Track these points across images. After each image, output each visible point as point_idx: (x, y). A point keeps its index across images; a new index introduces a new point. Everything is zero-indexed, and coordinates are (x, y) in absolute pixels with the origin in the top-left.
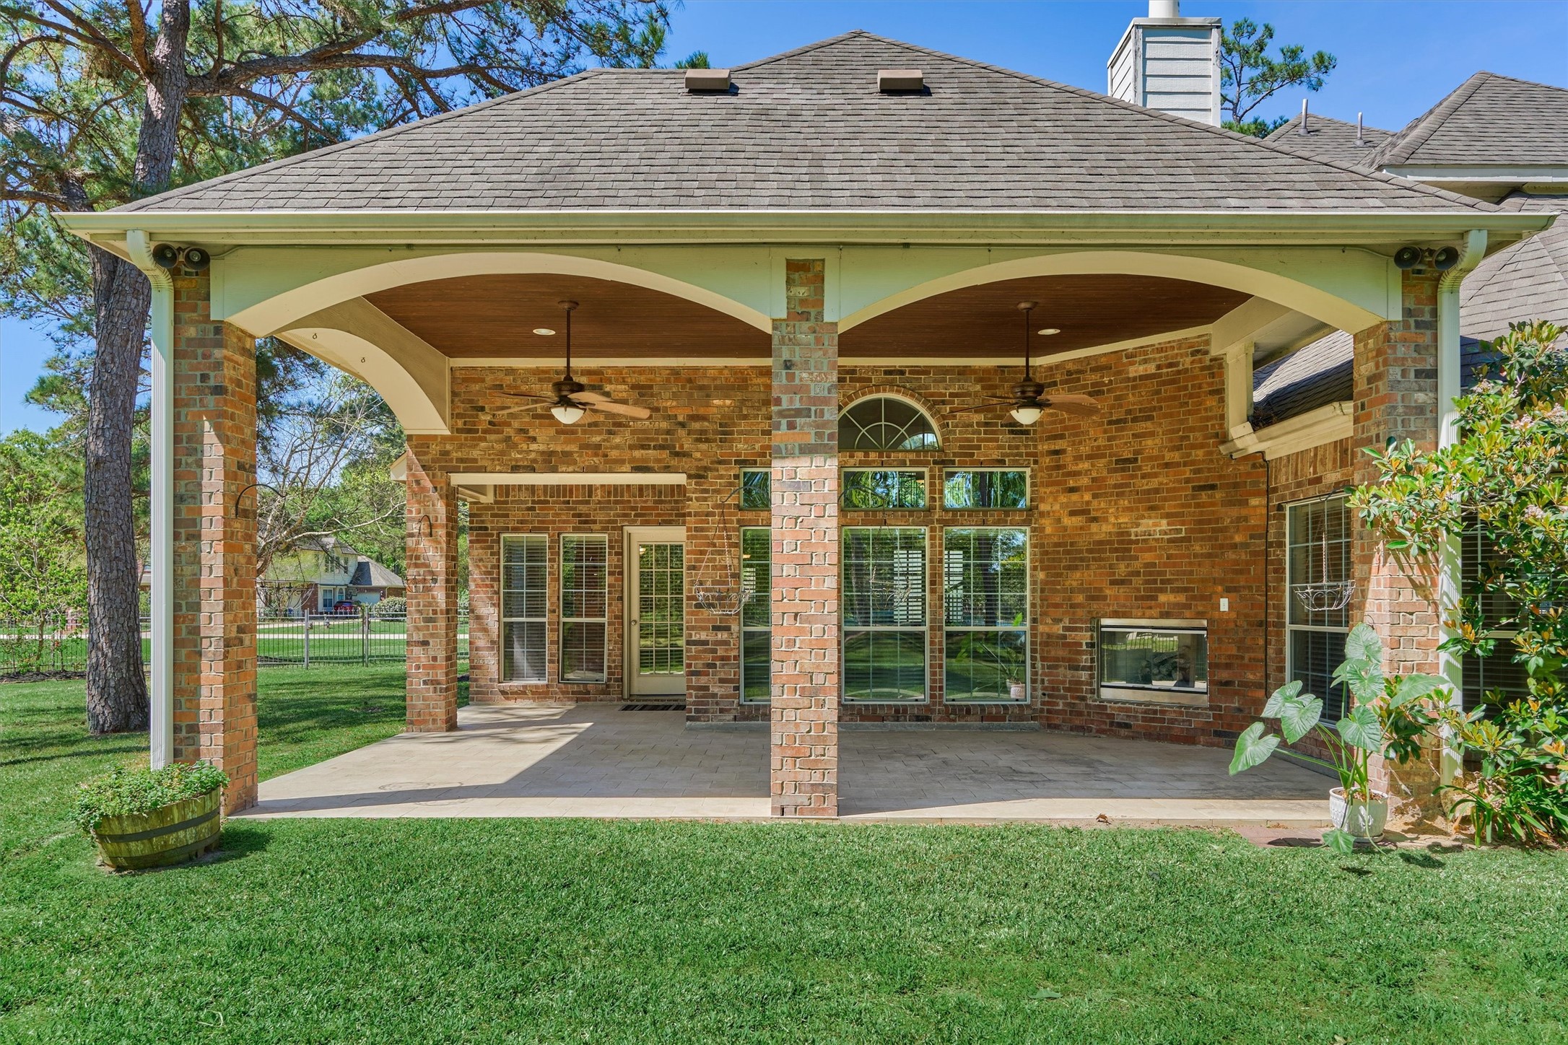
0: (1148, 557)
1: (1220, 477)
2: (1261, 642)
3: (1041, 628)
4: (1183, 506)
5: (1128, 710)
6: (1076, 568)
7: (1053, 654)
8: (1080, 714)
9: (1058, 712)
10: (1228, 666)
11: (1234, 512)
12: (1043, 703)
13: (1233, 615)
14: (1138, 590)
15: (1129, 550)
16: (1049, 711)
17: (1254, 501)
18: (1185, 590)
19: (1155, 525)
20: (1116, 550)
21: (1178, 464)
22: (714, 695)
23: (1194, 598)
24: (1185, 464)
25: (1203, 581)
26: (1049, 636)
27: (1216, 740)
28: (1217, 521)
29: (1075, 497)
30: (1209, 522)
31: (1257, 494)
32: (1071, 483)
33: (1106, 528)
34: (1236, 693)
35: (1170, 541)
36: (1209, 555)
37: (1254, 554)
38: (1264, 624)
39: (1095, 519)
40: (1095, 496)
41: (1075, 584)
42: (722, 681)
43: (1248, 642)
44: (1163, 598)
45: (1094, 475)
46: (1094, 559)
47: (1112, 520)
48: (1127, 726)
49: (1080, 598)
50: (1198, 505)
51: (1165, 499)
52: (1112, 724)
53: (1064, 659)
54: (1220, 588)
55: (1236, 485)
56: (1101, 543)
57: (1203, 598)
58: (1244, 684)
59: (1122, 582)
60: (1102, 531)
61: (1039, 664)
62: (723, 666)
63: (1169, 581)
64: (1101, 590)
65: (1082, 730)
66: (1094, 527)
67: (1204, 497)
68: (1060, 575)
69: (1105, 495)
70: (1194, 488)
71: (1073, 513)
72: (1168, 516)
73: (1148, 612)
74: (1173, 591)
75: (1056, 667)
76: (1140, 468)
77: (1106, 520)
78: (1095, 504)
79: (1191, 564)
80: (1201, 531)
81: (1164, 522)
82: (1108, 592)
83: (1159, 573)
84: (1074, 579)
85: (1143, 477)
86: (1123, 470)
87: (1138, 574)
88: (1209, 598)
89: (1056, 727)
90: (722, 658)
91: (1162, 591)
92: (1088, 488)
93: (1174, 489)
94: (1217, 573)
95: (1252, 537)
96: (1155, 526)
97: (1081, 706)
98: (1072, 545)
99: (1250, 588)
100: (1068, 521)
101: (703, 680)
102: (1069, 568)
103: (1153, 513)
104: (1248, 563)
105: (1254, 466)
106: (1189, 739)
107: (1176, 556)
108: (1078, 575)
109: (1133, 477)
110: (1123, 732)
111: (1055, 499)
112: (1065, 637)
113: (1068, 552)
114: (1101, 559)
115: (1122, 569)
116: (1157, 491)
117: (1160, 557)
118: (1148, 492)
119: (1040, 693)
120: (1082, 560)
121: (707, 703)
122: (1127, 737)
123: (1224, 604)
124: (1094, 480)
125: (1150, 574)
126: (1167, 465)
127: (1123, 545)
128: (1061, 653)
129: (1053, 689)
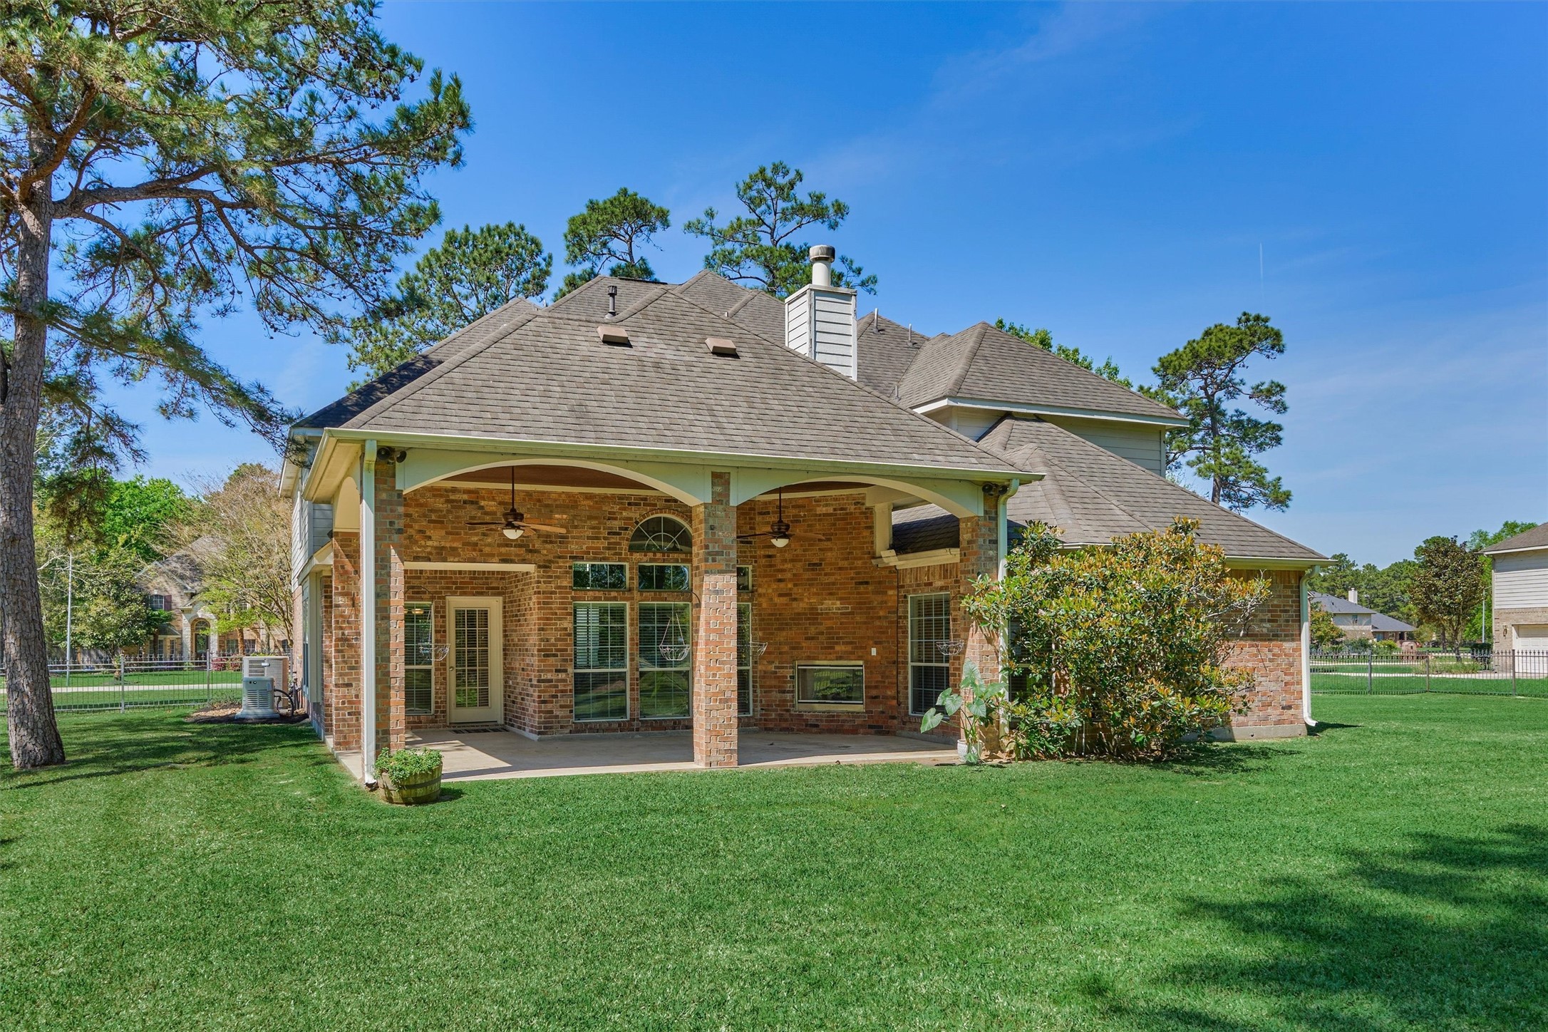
0: (829, 623)
1: (871, 577)
2: (895, 673)
3: (760, 667)
4: (850, 593)
5: (817, 716)
6: (783, 629)
7: (768, 683)
8: (786, 720)
9: (771, 720)
10: (876, 687)
11: (879, 598)
12: (761, 715)
13: (879, 658)
14: (823, 643)
15: (817, 619)
16: (765, 720)
17: (890, 592)
18: (851, 643)
19: (833, 604)
20: (809, 619)
21: (846, 569)
22: (557, 717)
23: (856, 648)
24: (851, 569)
25: (861, 638)
26: (765, 672)
27: (870, 730)
28: (869, 603)
29: (782, 585)
30: (865, 603)
31: (892, 588)
32: (780, 576)
33: (802, 605)
34: (881, 703)
35: (842, 614)
36: (865, 623)
37: (891, 622)
38: (896, 663)
39: (795, 599)
40: (795, 585)
41: (782, 639)
42: (561, 707)
43: (887, 673)
44: (838, 648)
45: (795, 572)
46: (795, 624)
47: (806, 600)
48: (817, 726)
49: (786, 648)
50: (858, 593)
51: (839, 589)
52: (807, 725)
53: (775, 687)
54: (871, 642)
55: (880, 583)
56: (799, 614)
57: (861, 648)
58: (886, 697)
59: (812, 638)
60: (800, 606)
61: (758, 691)
62: (562, 697)
63: (841, 638)
64: (799, 643)
65: (788, 730)
66: (795, 604)
67: (862, 588)
68: (772, 634)
69: (802, 584)
70: (856, 583)
71: (780, 595)
72: (840, 599)
73: (829, 657)
74: (843, 643)
75: (771, 692)
76: (823, 570)
77: (802, 600)
78: (795, 589)
79: (854, 628)
80: (860, 608)
81: (838, 602)
82: (804, 645)
83: (836, 633)
84: (782, 636)
85: (826, 575)
86: (813, 570)
87: (822, 633)
88: (865, 648)
89: (771, 729)
90: (562, 691)
91: (837, 643)
92: (791, 580)
93: (844, 583)
94: (870, 633)
95: (889, 613)
96: (833, 605)
97: (787, 715)
98: (780, 614)
99: (888, 642)
100: (777, 600)
101: (549, 706)
102: (779, 629)
103: (831, 597)
104: (887, 627)
105: (890, 572)
106: (854, 731)
107: (846, 623)
108: (784, 633)
109: (820, 574)
110: (814, 730)
111: (769, 586)
112: (776, 673)
113: (778, 619)
114: (799, 624)
115: (812, 631)
116: (834, 584)
117: (836, 623)
118: (828, 584)
119: (759, 708)
120: (787, 624)
121: (552, 722)
122: (816, 733)
123: (874, 651)
124: (794, 575)
125: (830, 633)
126: (840, 569)
127: (813, 616)
128: (774, 682)
129: (768, 705)
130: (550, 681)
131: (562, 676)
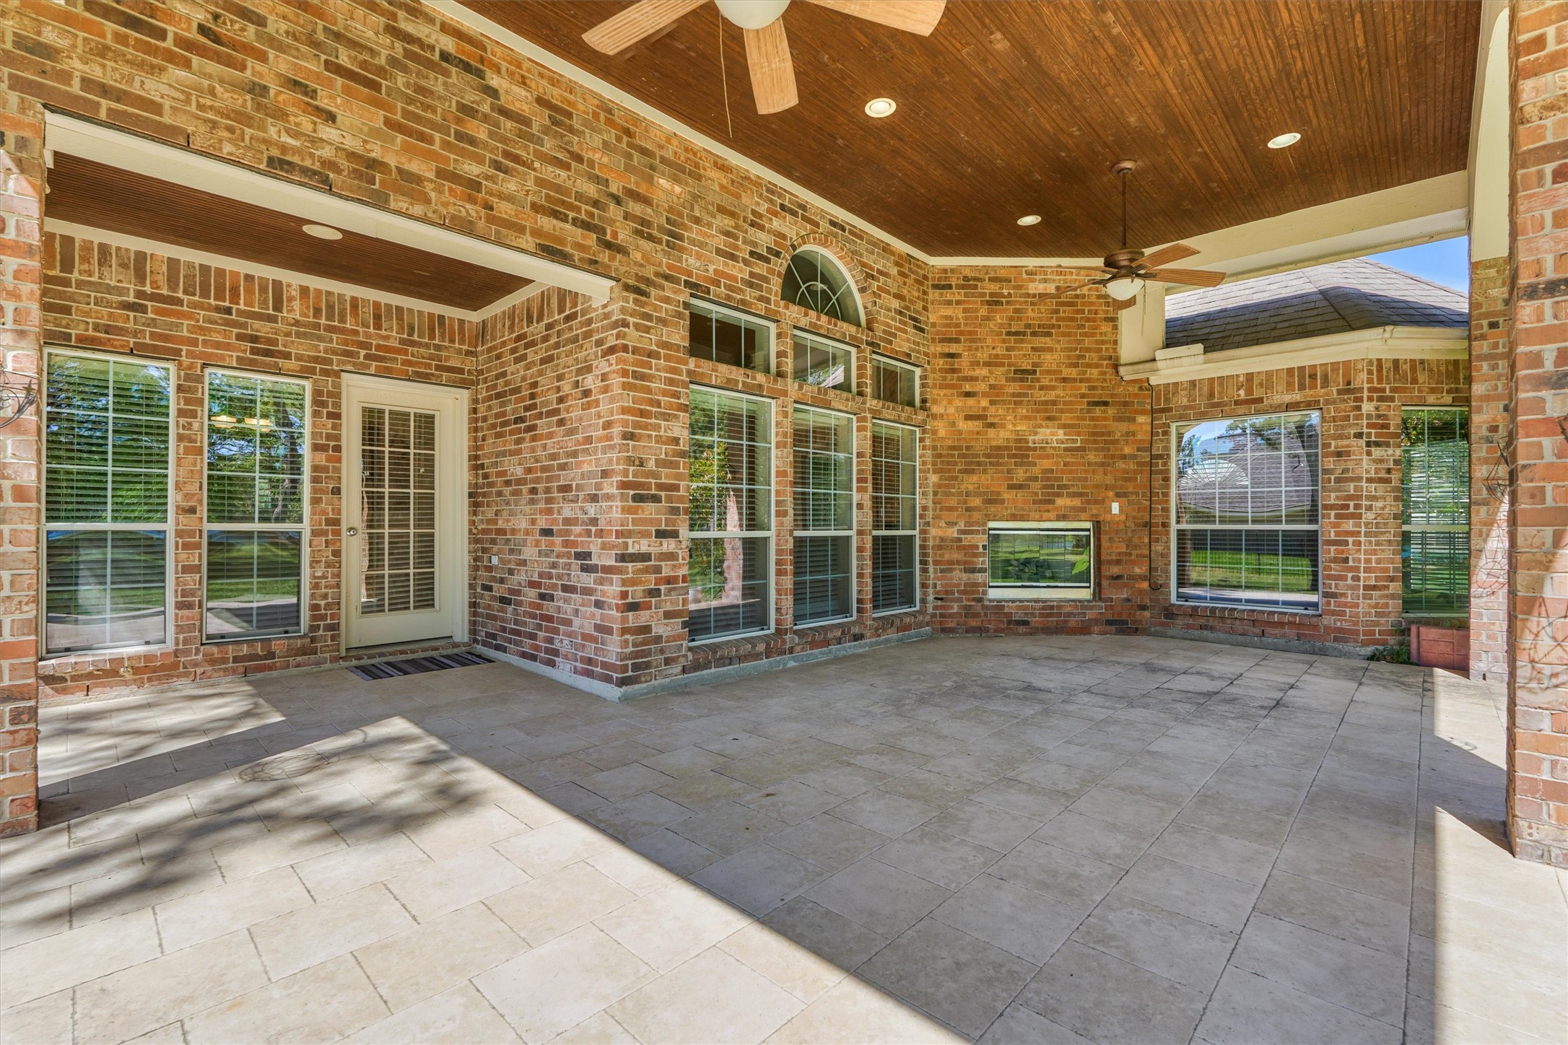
0: (1045, 464)
1: (1112, 396)
2: (1146, 540)
3: (933, 532)
4: (1079, 418)
5: (1027, 607)
6: (973, 472)
7: (947, 557)
8: (976, 615)
9: (951, 615)
10: (1118, 562)
11: (1124, 427)
12: (935, 608)
13: (1123, 517)
14: (1036, 494)
15: (1027, 456)
16: (942, 615)
17: (1141, 419)
18: (1080, 495)
19: (1052, 434)
20: (1015, 456)
21: (1074, 380)
22: (658, 639)
23: (1088, 502)
24: (1081, 381)
25: (1097, 486)
26: (942, 539)
27: (1109, 628)
28: (1109, 434)
29: (971, 402)
30: (1102, 434)
31: (1143, 413)
32: (968, 388)
33: (1003, 434)
34: (1125, 586)
35: (1066, 449)
36: (1102, 464)
37: (1140, 464)
38: (1148, 525)
39: (992, 425)
40: (992, 403)
41: (971, 488)
42: (668, 615)
43: (1136, 541)
44: (1060, 502)
45: (992, 382)
46: (991, 463)
47: (1010, 427)
48: (1025, 623)
49: (976, 502)
50: (1092, 419)
51: (1062, 411)
52: (1010, 622)
53: (958, 562)
54: (1111, 494)
55: (1125, 404)
56: (999, 448)
57: (1096, 502)
58: (1133, 577)
59: (1020, 487)
60: (999, 437)
61: (931, 568)
62: (670, 590)
63: (1065, 487)
64: (998, 493)
65: (980, 631)
66: (991, 433)
67: (1098, 411)
68: (956, 478)
69: (1004, 402)
70: (1089, 403)
71: (968, 418)
72: (1065, 426)
73: (1046, 515)
74: (1069, 495)
75: (951, 570)
76: (1038, 380)
77: (1003, 426)
78: (992, 410)
79: (1086, 471)
80: (1095, 442)
81: (1061, 432)
82: (1006, 496)
83: (1056, 479)
84: (971, 482)
85: (1041, 388)
86: (1022, 380)
87: (1036, 479)
88: (1102, 502)
89: (951, 630)
90: (669, 580)
91: (1059, 495)
92: (985, 395)
93: (1071, 403)
94: (1109, 480)
95: (1139, 449)
96: (1053, 436)
97: (978, 607)
98: (968, 448)
99: (1137, 494)
100: (963, 425)
101: (643, 617)
102: (965, 471)
103: (1050, 423)
104: (1135, 472)
105: (1141, 388)
106: (1084, 630)
107: (1073, 464)
108: (974, 478)
109: (1030, 388)
110: (1022, 629)
111: (950, 402)
112: (960, 540)
113: (964, 456)
114: (998, 464)
115: (1020, 474)
116: (1054, 403)
117: (1057, 464)
118: (1046, 403)
119: (931, 598)
120: (979, 464)
121: (648, 653)
122: (1025, 634)
123: (1115, 508)
124: (991, 387)
125: (1048, 479)
126: (1064, 380)
127: (1021, 452)
128: (956, 556)
129: (947, 592)
130: (645, 557)
131: (668, 545)
